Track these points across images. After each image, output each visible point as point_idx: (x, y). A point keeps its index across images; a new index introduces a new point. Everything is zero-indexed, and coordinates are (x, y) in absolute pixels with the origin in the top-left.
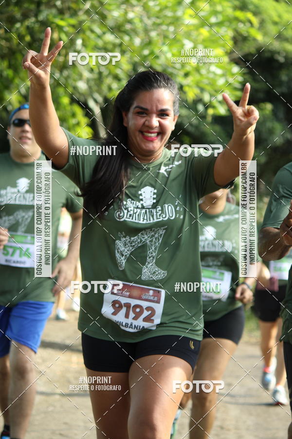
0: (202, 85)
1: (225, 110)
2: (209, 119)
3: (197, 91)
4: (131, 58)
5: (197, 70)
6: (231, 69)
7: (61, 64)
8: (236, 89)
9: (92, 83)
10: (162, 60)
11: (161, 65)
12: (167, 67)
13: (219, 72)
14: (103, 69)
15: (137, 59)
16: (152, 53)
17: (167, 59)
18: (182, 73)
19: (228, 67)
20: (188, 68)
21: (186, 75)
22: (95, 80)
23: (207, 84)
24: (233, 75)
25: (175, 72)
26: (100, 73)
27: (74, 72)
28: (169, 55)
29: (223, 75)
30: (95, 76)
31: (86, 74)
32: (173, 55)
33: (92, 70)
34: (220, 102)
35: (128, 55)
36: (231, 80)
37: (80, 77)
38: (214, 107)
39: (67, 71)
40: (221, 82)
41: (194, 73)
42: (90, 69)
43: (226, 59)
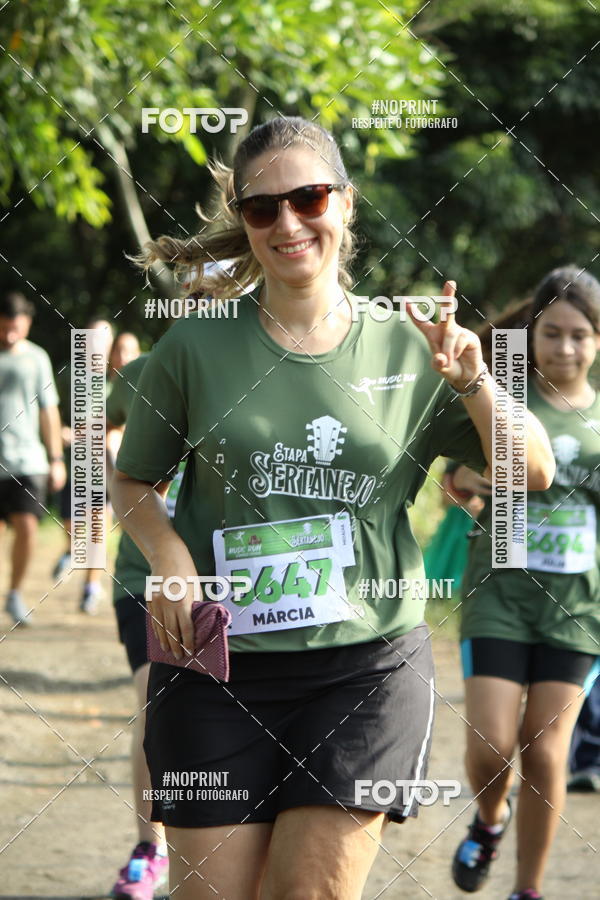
0: (352, 91)
1: (405, 146)
2: (371, 167)
3: (342, 105)
5: (342, 57)
6: (418, 54)
7: (36, 50)
8: (428, 98)
9: (106, 93)
10: (262, 38)
11: (259, 48)
12: (275, 51)
13: (390, 60)
14: (129, 61)
15: (205, 36)
16: (238, 20)
17: (272, 34)
19: (410, 49)
20: (320, 54)
21: (317, 69)
23: (364, 89)
24: (422, 66)
26: (124, 70)
27: (65, 69)
28: (277, 26)
29: (400, 68)
30: (114, 77)
31: (92, 72)
32: (285, 24)
33: (105, 63)
34: (394, 129)
36: (417, 79)
38: (381, 141)
39: (50, 65)
40: (395, 82)
41: (334, 64)
42: (101, 61)
43: (405, 33)
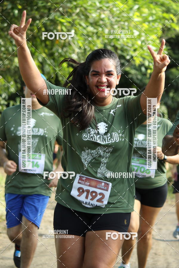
4: (103, 40)
18: (132, 49)
22: (82, 53)
25: (128, 48)
35: (101, 39)
37: (74, 51)
